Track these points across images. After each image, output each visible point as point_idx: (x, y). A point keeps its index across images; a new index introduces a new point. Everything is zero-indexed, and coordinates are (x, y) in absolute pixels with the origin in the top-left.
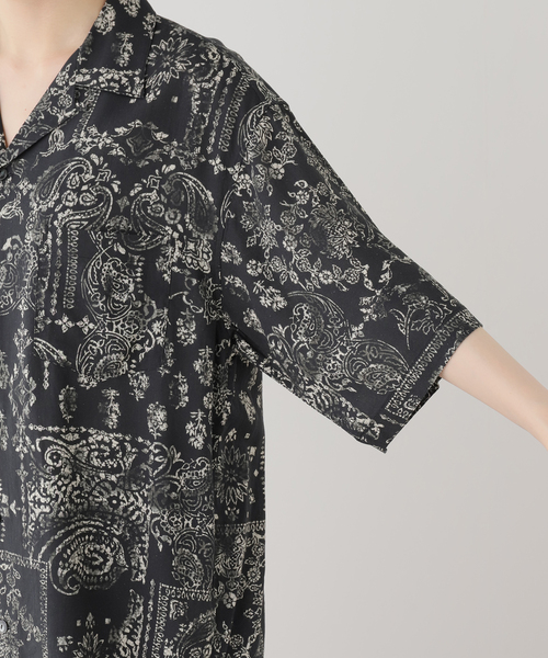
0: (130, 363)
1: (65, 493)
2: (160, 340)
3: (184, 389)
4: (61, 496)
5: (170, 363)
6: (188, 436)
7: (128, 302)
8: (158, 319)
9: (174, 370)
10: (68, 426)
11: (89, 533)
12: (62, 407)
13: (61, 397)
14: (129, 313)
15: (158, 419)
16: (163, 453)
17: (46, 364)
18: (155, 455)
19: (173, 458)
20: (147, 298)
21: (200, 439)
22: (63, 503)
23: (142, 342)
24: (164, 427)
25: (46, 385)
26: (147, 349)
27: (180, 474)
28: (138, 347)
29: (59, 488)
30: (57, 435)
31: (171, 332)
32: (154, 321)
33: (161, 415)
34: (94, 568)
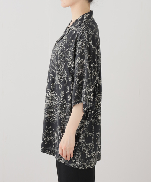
0: (59, 82)
1: (49, 102)
2: (65, 79)
3: (68, 89)
4: (48, 103)
5: (66, 84)
6: (68, 98)
7: (61, 70)
8: (66, 75)
9: (67, 85)
10: (52, 90)
11: (53, 112)
12: (51, 86)
13: (52, 85)
14: (61, 72)
15: (63, 94)
16: (62, 100)
17: (51, 78)
18: (61, 101)
19: (64, 102)
20: (65, 71)
21: (69, 99)
22: (48, 104)
23: (62, 79)
24: (63, 95)
25: (50, 82)
26: (63, 80)
27: (65, 105)
28: (61, 79)
29: (48, 101)
30: (50, 91)
31: (67, 78)
32: (65, 75)
33: (63, 93)
34: (53, 119)
